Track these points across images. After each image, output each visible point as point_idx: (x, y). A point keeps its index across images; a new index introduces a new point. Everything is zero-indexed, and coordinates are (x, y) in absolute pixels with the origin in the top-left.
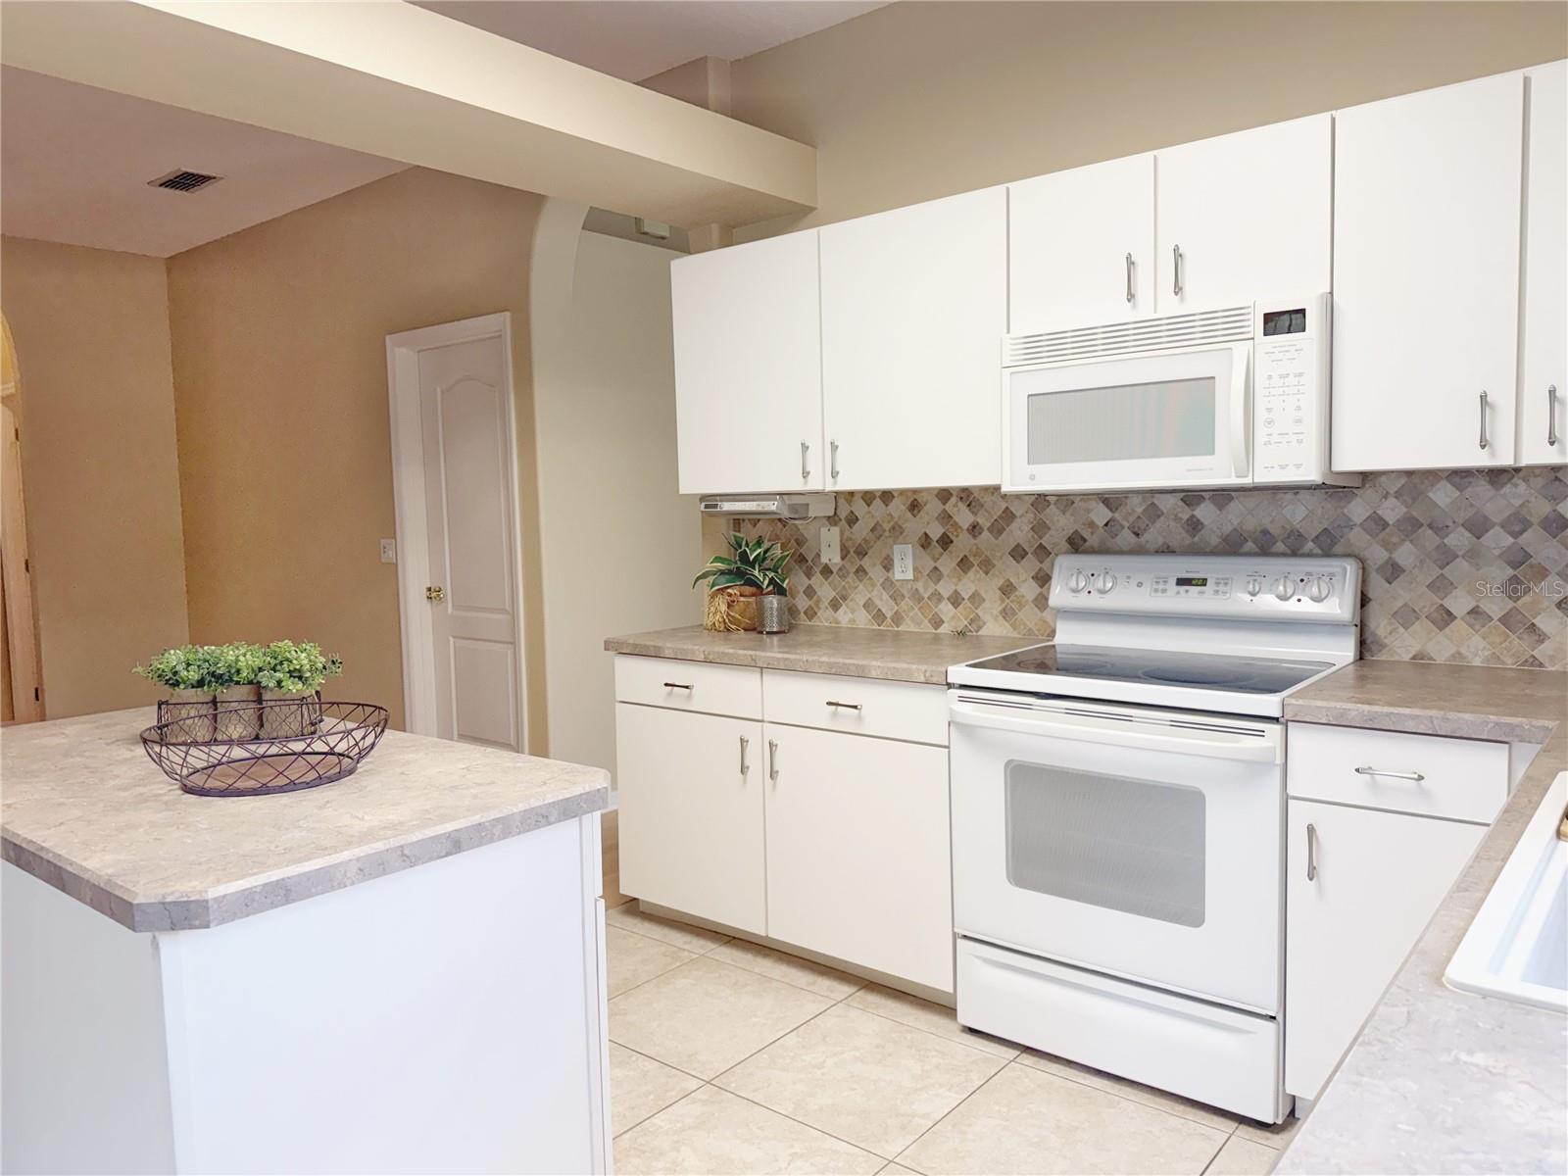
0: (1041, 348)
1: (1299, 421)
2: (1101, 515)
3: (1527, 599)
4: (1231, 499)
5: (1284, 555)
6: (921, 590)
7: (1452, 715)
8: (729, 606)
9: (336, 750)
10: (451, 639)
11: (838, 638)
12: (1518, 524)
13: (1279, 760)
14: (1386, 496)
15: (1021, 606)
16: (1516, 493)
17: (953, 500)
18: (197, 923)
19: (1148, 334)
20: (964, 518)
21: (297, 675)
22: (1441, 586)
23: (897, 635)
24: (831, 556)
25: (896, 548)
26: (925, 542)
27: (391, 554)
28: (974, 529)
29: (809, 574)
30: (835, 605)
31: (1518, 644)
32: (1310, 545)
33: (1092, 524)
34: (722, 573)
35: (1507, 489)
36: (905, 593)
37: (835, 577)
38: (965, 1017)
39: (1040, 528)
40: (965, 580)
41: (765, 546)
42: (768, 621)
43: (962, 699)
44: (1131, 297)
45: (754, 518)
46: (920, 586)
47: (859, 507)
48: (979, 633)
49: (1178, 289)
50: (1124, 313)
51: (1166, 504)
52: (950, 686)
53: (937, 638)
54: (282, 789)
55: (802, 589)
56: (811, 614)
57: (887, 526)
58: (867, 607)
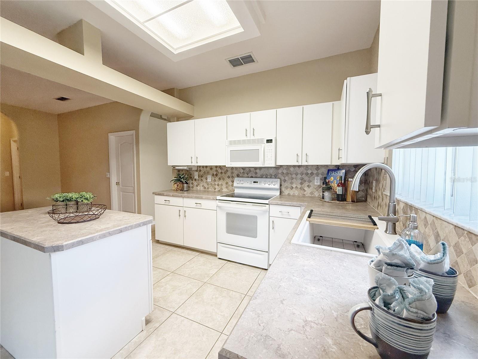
0: (232, 143)
1: (271, 157)
2: (242, 171)
3: (303, 185)
4: (262, 169)
5: (269, 178)
6: (212, 183)
7: (293, 203)
8: (177, 186)
9: (95, 214)
10: (121, 192)
11: (197, 192)
12: (302, 174)
13: (268, 210)
14: (284, 169)
15: (229, 186)
16: (302, 169)
17: (218, 168)
18: (60, 250)
19: (249, 142)
20: (220, 171)
21: (87, 199)
22: (292, 183)
23: (208, 191)
24: (196, 177)
25: (208, 176)
26: (213, 175)
27: (109, 176)
28: (221, 173)
29: (192, 181)
30: (197, 186)
31: (302, 192)
32: (273, 176)
33: (240, 172)
34: (176, 180)
35: (300, 168)
36: (210, 184)
37: (197, 181)
38: (219, 256)
39: (232, 173)
40: (220, 181)
41: (184, 175)
42: (184, 189)
43: (219, 202)
44: (246, 135)
45: (182, 170)
46: (212, 182)
47: (202, 169)
48: (222, 191)
49: (254, 135)
50: (245, 138)
51: (252, 169)
52: (217, 200)
53: (215, 192)
54: (82, 222)
55: (191, 183)
56: (193, 187)
57: (206, 172)
58: (203, 186)
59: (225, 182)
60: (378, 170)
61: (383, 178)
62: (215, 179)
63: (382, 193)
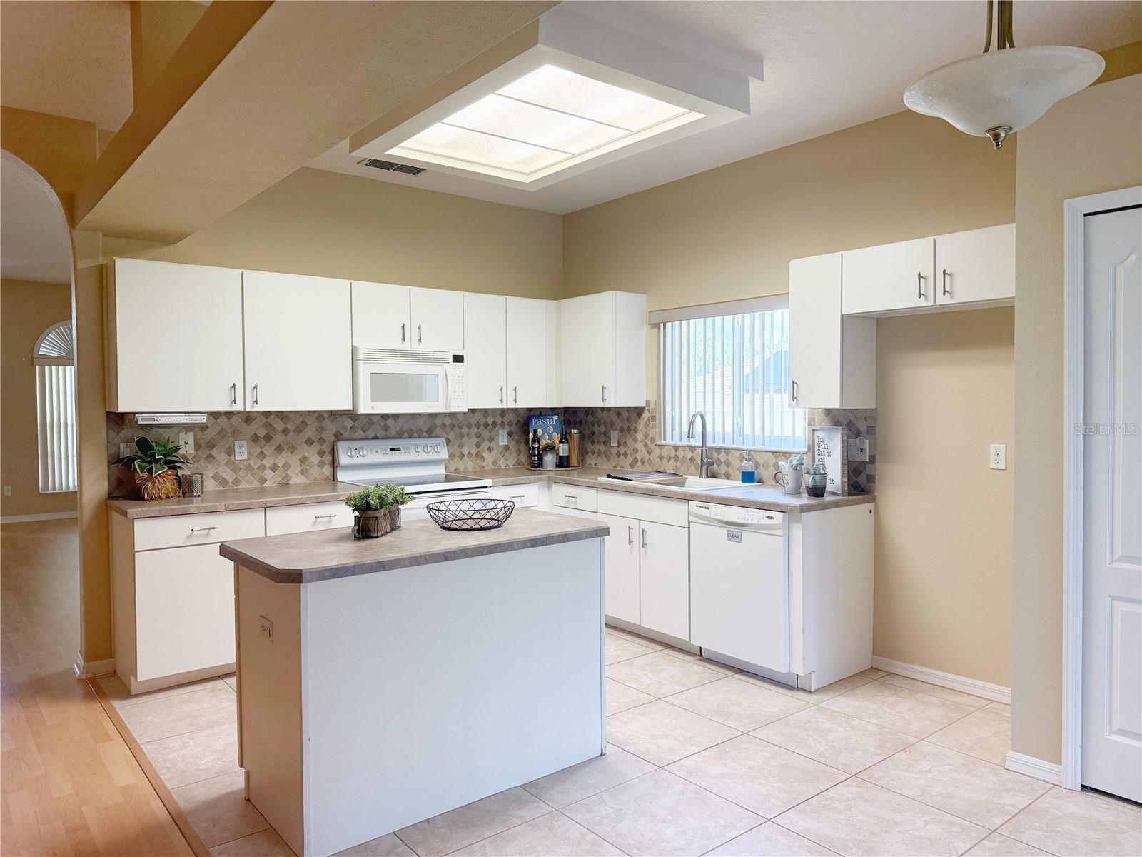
3: (481, 448)
5: (417, 438)
6: (253, 465)
15: (311, 467)
17: (273, 416)
20: (279, 426)
23: (237, 491)
24: (187, 449)
25: (235, 442)
26: (255, 439)
28: (285, 431)
36: (242, 467)
40: (280, 457)
44: (404, 340)
49: (419, 340)
50: (398, 345)
57: (229, 431)
58: (214, 477)
59: (300, 456)
60: (625, 415)
61: (646, 425)
62: (263, 450)
63: (646, 445)
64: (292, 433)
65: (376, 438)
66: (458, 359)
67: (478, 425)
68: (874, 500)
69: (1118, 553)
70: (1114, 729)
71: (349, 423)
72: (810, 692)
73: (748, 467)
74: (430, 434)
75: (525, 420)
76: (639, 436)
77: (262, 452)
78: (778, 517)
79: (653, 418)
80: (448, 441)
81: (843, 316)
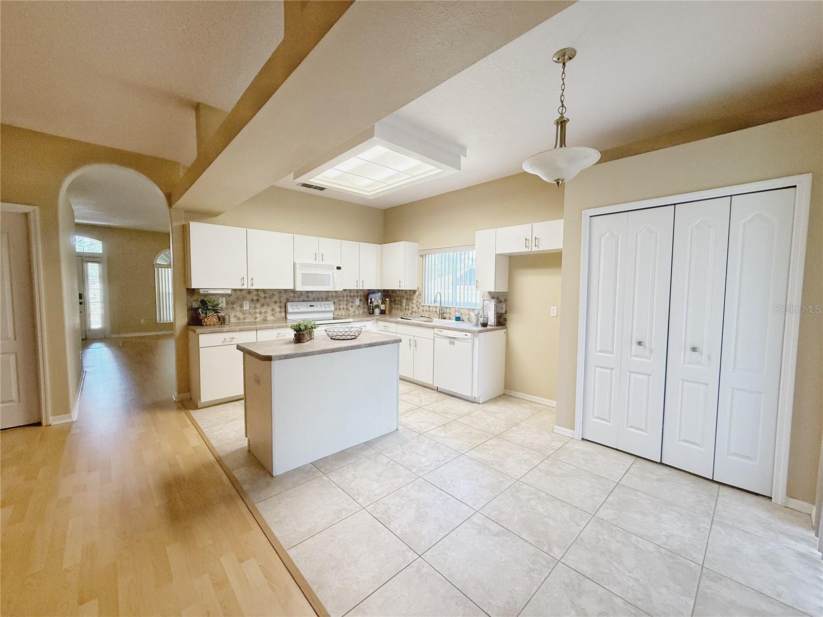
1: (340, 282)
5: (322, 301)
6: (251, 311)
17: (260, 291)
24: (223, 305)
25: (244, 302)
26: (252, 300)
28: (265, 298)
33: (290, 296)
36: (246, 312)
39: (280, 297)
40: (263, 308)
44: (316, 260)
49: (323, 260)
50: (313, 262)
51: (305, 293)
57: (241, 297)
58: (235, 317)
59: (271, 308)
60: (408, 293)
61: (417, 297)
62: (256, 305)
63: (417, 306)
64: (268, 299)
65: (304, 301)
66: (339, 268)
67: (347, 296)
68: (506, 328)
69: (598, 349)
70: (595, 416)
71: (292, 295)
72: (479, 403)
73: (458, 315)
74: (327, 300)
75: (367, 295)
76: (414, 302)
77: (255, 306)
78: (469, 335)
79: (420, 295)
80: (334, 303)
81: (496, 254)
